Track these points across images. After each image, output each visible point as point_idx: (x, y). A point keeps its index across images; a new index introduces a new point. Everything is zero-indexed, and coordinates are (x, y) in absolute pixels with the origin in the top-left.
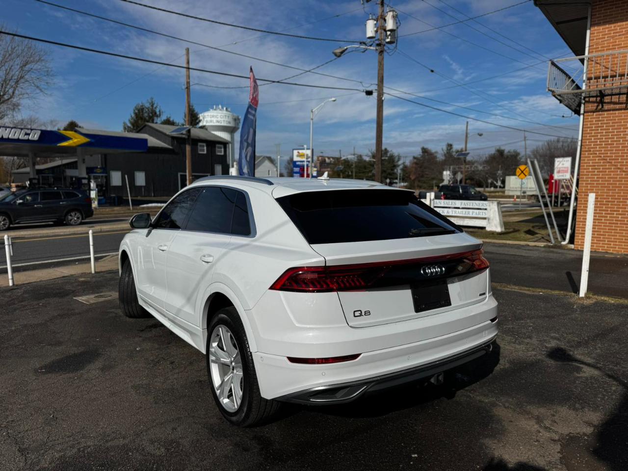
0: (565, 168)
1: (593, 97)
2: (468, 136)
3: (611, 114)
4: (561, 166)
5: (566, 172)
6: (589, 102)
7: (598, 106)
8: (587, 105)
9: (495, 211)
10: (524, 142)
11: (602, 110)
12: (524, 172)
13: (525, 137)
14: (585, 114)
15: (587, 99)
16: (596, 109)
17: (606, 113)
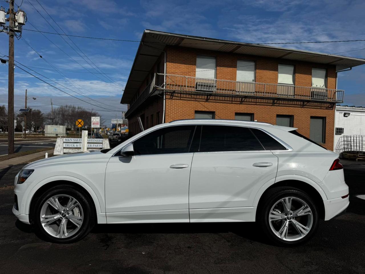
0: (97, 122)
1: (169, 93)
2: (27, 98)
3: (175, 101)
4: (95, 121)
5: (98, 124)
6: (167, 94)
7: (170, 97)
8: (166, 96)
9: (107, 144)
10: (51, 106)
11: (172, 99)
12: (81, 123)
13: (52, 103)
14: (166, 100)
15: (166, 93)
16: (170, 98)
17: (173, 100)
